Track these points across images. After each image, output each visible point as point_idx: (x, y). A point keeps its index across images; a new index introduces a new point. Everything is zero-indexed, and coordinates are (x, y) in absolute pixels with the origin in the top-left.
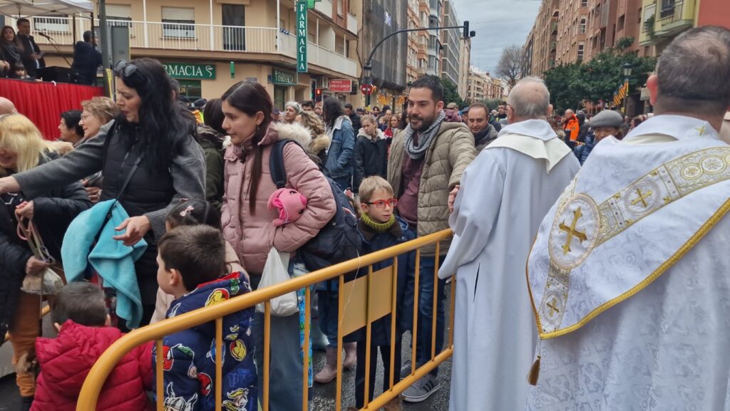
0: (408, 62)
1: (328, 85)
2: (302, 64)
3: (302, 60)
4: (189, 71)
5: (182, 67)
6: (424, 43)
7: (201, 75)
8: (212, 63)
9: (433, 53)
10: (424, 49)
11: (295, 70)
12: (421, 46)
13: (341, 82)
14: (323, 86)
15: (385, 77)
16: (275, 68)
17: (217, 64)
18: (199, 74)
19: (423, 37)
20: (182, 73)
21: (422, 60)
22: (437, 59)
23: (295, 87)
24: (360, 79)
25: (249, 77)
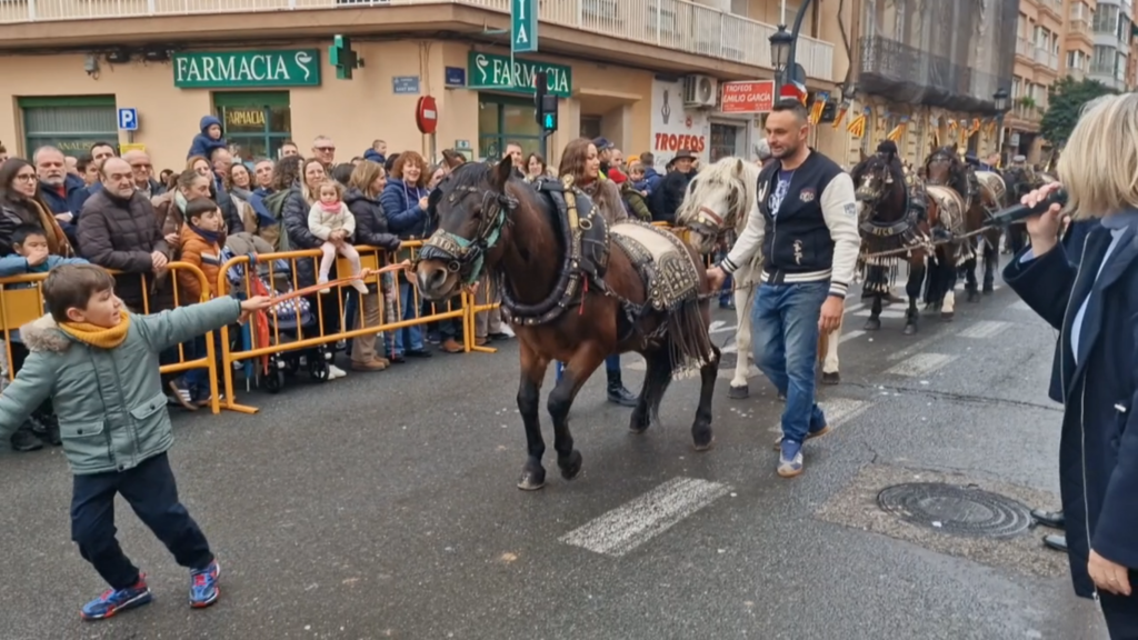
0: (1019, 49)
1: (719, 99)
2: (522, 29)
3: (522, 17)
4: (260, 67)
5: (244, 61)
6: (1079, 16)
7: (287, 77)
8: (312, 46)
9: (1109, 39)
10: (1081, 30)
11: (509, 46)
12: (1073, 23)
13: (750, 88)
14: (698, 100)
15: (932, 79)
16: (479, 47)
17: (322, 46)
18: (281, 75)
19: (1081, 5)
20: (244, 75)
21: (1077, 55)
22: (1119, 53)
23: (583, 101)
24: (844, 86)
25: (398, 74)
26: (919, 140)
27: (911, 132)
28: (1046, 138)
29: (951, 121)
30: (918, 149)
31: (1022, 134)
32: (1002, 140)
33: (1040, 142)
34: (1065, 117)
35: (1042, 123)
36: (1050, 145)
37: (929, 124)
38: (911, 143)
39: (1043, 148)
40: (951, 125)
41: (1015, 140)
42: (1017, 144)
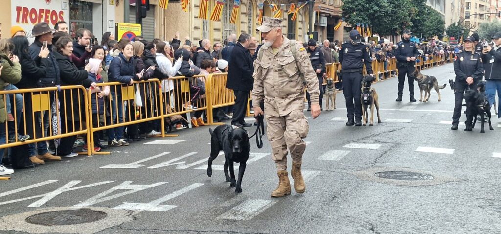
26: (249, 20)
27: (242, 13)
28: (347, 21)
29: (273, 5)
30: (249, 27)
31: (329, 17)
32: (314, 22)
33: (342, 24)
34: (360, 4)
35: (344, 8)
36: (350, 26)
37: (257, 6)
38: (242, 23)
39: (345, 28)
40: (273, 8)
41: (324, 22)
42: (326, 26)
